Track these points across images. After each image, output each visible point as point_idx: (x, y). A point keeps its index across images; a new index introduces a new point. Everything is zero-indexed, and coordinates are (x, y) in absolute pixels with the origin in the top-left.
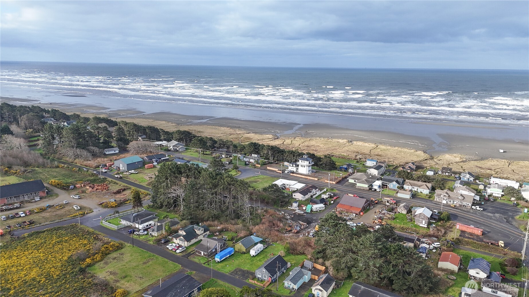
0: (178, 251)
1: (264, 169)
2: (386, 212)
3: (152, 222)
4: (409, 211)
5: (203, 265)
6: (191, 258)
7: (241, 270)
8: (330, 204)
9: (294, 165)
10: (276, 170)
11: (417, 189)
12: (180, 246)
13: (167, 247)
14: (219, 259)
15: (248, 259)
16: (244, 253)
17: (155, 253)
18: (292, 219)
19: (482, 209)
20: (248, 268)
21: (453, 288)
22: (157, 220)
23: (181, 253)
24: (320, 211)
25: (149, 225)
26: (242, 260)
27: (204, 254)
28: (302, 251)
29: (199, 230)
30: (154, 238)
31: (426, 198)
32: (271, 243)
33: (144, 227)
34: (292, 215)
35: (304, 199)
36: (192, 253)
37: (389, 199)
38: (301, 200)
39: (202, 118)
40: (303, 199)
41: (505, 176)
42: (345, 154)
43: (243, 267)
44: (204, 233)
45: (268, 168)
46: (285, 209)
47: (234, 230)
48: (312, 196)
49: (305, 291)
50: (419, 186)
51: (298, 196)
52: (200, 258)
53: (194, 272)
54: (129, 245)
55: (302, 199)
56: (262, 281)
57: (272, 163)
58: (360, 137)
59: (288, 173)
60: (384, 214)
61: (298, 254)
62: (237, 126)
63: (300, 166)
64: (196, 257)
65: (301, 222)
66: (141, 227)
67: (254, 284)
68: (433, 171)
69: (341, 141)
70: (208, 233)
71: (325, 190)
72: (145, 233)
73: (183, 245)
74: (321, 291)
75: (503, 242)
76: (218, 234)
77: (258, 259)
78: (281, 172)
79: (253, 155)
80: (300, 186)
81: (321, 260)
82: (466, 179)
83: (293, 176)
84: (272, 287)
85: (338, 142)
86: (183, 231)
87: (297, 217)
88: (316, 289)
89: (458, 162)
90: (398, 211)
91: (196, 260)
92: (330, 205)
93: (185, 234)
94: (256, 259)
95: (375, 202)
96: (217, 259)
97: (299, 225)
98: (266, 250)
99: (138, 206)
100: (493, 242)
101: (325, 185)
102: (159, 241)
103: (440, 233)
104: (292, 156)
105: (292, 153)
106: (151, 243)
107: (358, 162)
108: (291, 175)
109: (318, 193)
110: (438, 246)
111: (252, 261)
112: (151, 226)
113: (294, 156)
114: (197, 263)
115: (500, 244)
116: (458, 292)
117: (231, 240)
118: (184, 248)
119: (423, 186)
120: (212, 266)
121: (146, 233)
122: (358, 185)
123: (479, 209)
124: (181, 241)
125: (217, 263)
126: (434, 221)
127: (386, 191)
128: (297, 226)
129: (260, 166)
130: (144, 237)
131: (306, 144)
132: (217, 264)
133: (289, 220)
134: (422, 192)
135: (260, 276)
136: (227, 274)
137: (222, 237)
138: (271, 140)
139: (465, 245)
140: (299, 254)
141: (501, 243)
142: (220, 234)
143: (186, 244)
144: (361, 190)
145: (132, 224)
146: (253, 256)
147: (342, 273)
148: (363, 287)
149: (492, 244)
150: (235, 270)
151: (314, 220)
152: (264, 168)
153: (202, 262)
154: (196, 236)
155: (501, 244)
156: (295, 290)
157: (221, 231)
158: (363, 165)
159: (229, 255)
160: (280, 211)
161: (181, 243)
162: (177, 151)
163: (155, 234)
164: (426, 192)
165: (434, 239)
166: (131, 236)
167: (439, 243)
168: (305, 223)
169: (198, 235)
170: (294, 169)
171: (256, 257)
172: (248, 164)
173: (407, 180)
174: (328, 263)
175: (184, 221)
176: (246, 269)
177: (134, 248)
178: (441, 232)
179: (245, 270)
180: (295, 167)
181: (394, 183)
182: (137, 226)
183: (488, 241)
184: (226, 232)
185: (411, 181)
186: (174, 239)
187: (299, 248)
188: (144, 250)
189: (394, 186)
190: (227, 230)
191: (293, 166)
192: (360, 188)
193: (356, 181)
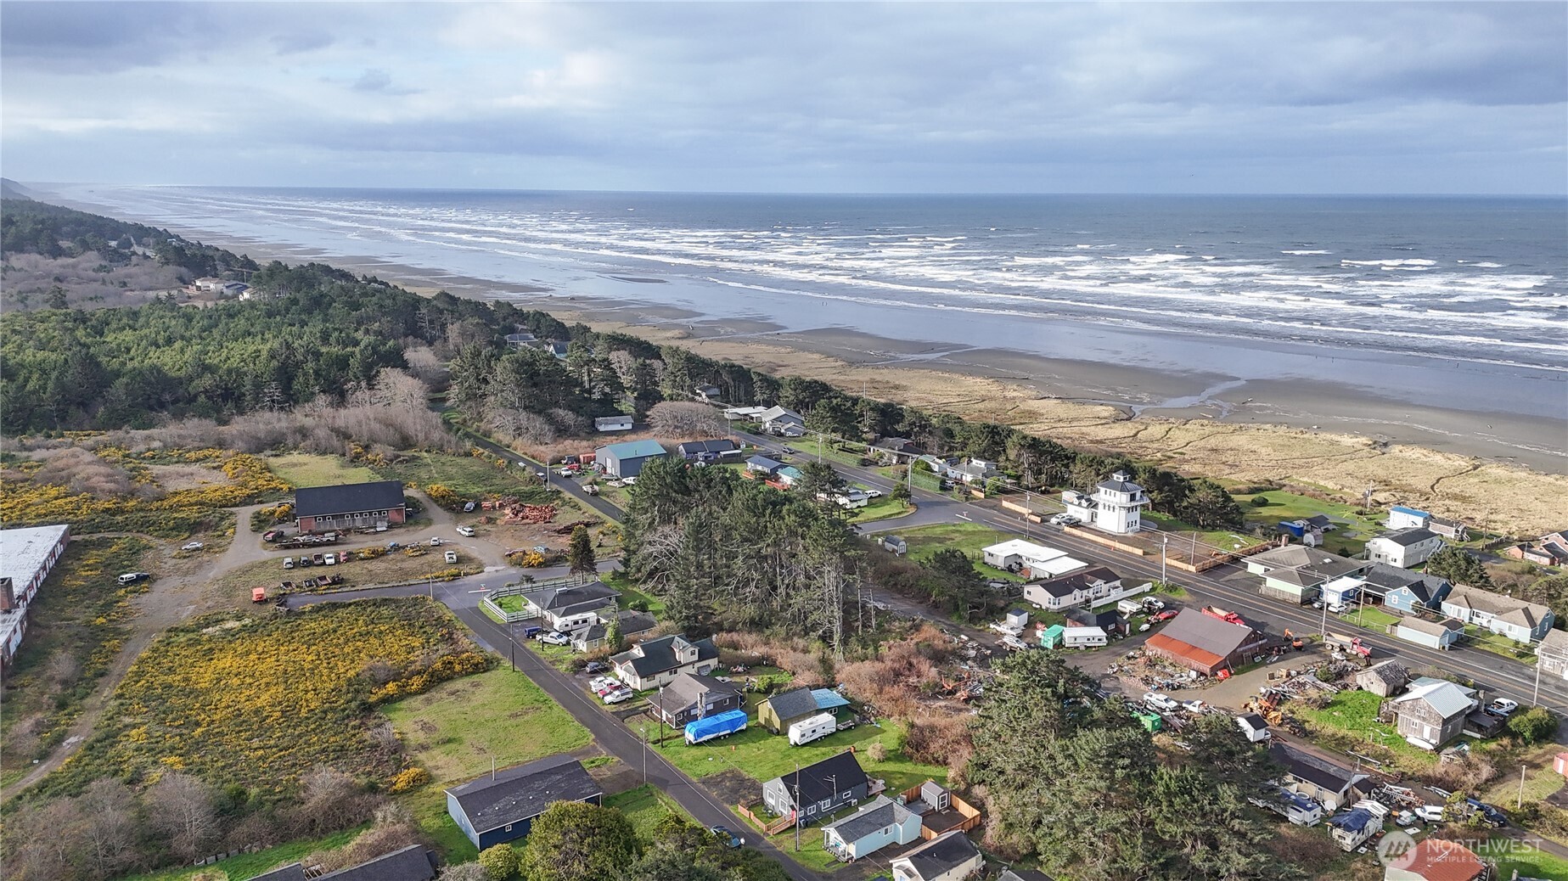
0: (608, 699)
1: (991, 507)
2: (1313, 679)
3: (592, 615)
5: (651, 746)
6: (633, 723)
7: (737, 777)
8: (1134, 631)
9: (1085, 503)
10: (1027, 511)
11: (1490, 623)
12: (620, 686)
13: (592, 683)
14: (694, 737)
16: (778, 733)
17: (553, 696)
23: (612, 706)
24: (1087, 647)
25: (580, 622)
26: (760, 750)
28: (940, 755)
29: (683, 649)
30: (575, 656)
31: (1508, 655)
32: (872, 719)
33: (567, 625)
34: (986, 649)
35: (1056, 607)
36: (641, 709)
37: (1347, 640)
38: (1047, 609)
40: (1052, 606)
42: (1330, 485)
43: (749, 768)
44: (700, 661)
45: (1005, 504)
46: (978, 627)
48: (1087, 603)
49: (880, 868)
50: (1501, 612)
51: (1039, 596)
52: (652, 727)
53: (616, 759)
54: (508, 664)
55: (1048, 606)
56: (769, 816)
59: (1059, 524)
60: (1299, 685)
61: (921, 761)
62: (1020, 374)
63: (1100, 507)
64: (645, 721)
66: (558, 622)
67: (745, 821)
69: (1347, 440)
72: (560, 640)
73: (628, 683)
74: (912, 874)
76: (740, 669)
78: (1038, 520)
79: (977, 462)
80: (1065, 567)
83: (1068, 534)
85: (1335, 443)
86: (640, 648)
90: (1359, 683)
91: (642, 729)
92: (1129, 635)
93: (642, 654)
94: (800, 755)
95: (1298, 644)
98: (841, 736)
99: (583, 569)
101: (1154, 573)
102: (581, 666)
103: (1471, 776)
106: (562, 668)
107: (1360, 513)
108: (1063, 533)
109: (1114, 595)
111: (786, 757)
112: (583, 624)
114: (638, 738)
117: (764, 693)
118: (628, 693)
119: (1512, 613)
120: (669, 753)
121: (564, 639)
124: (628, 674)
125: (683, 746)
126: (1478, 736)
128: (982, 682)
129: (982, 495)
130: (553, 650)
131: (1215, 441)
132: (682, 750)
133: (968, 661)
134: (1506, 632)
135: (771, 803)
136: (695, 780)
138: (1103, 422)
139: (1548, 833)
143: (636, 683)
144: (1269, 599)
145: (543, 612)
146: (796, 744)
150: (722, 774)
152: (993, 503)
154: (674, 666)
156: (849, 860)
157: (754, 664)
159: (729, 732)
160: (959, 634)
161: (626, 678)
162: (781, 435)
164: (1519, 633)
166: (526, 642)
167: (1439, 810)
169: (679, 665)
171: (801, 751)
172: (951, 487)
173: (1459, 588)
176: (752, 775)
177: (513, 673)
179: (748, 779)
180: (1088, 507)
181: (1405, 590)
182: (552, 619)
185: (1475, 592)
186: (617, 664)
187: (938, 744)
188: (533, 684)
189: (1401, 600)
191: (1079, 504)
192: (1272, 593)
193: (1269, 572)
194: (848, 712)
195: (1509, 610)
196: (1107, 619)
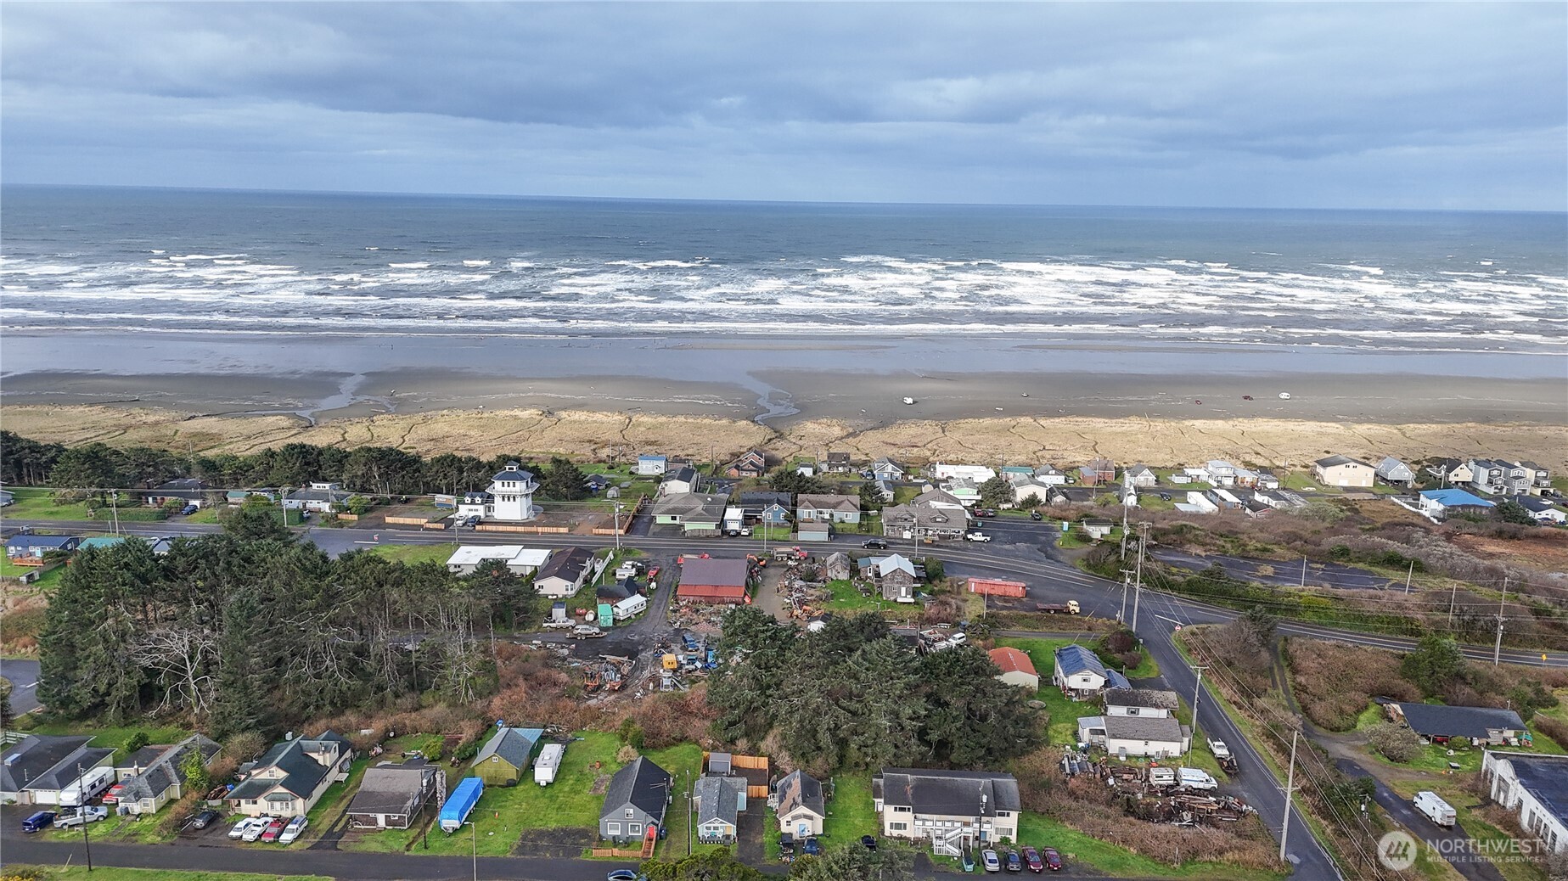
0: (286, 837)
1: (378, 526)
2: (802, 583)
3: (102, 771)
4: (854, 571)
5: (406, 853)
6: (346, 844)
7: (541, 834)
8: (651, 591)
9: (478, 500)
10: (423, 521)
11: (832, 515)
12: (281, 823)
13: (233, 834)
14: (457, 822)
15: (537, 797)
16: (511, 784)
17: (201, 869)
18: (576, 654)
19: (989, 539)
20: (557, 821)
21: (1054, 727)
22: (110, 758)
23: (299, 843)
24: (637, 614)
25: (97, 784)
26: (520, 804)
27: (388, 821)
28: (677, 734)
29: (327, 750)
30: (147, 821)
31: (863, 533)
32: (570, 735)
33: (84, 794)
34: (570, 645)
35: (573, 592)
36: (337, 829)
37: (788, 550)
38: (565, 596)
40: (570, 592)
41: (952, 457)
42: (562, 450)
43: (541, 823)
44: (340, 757)
45: (389, 520)
46: (533, 630)
47: (426, 725)
48: (587, 581)
49: (761, 833)
50: (835, 506)
51: (554, 587)
52: (381, 839)
54: (65, 869)
55: (566, 593)
56: (628, 843)
57: (388, 503)
58: (565, 398)
59: (464, 525)
60: (800, 590)
61: (668, 745)
62: (120, 396)
63: (498, 500)
64: (362, 837)
65: (609, 658)
66: (69, 796)
67: (612, 860)
68: (810, 466)
69: (525, 414)
70: (348, 754)
71: (611, 555)
72: (99, 813)
73: (287, 813)
74: (811, 818)
75: (1076, 603)
76: (379, 749)
77: (567, 789)
78: (442, 526)
79: (315, 486)
80: (537, 557)
81: (742, 744)
82: (886, 475)
83: (486, 531)
84: (668, 850)
85: (516, 418)
86: (274, 769)
87: (590, 647)
88: (795, 818)
89: (842, 438)
90: (830, 575)
91: (372, 846)
92: (650, 594)
93: (281, 774)
94: (560, 791)
95: (761, 563)
96: (449, 821)
97: (609, 667)
98: (570, 758)
100: (1057, 606)
101: (600, 543)
102: (182, 825)
103: (948, 610)
104: (454, 472)
105: (450, 462)
106: (152, 838)
107: (611, 468)
108: (479, 531)
109: (600, 568)
110: (962, 640)
111: (552, 799)
112: (104, 785)
113: (461, 471)
114: (384, 854)
115: (1071, 608)
116: (1068, 733)
117: (440, 759)
118: (302, 822)
119: (843, 505)
120: (439, 848)
121: (102, 811)
122: (689, 526)
123: (983, 539)
124: (277, 805)
125: (450, 834)
126: (919, 585)
127: (765, 533)
128: (607, 670)
129: (355, 517)
130: (102, 828)
131: (422, 431)
132: (452, 838)
133: (570, 659)
134: (845, 519)
135: (618, 833)
136: (508, 855)
137: (404, 756)
138: (298, 430)
139: (1008, 627)
140: (674, 745)
141: (1074, 606)
142: (387, 750)
143: (300, 806)
144: (702, 538)
145: (12, 796)
146: (547, 784)
147: (819, 761)
148: (910, 777)
149: (1056, 611)
150: (524, 838)
151: (639, 643)
152: (375, 522)
153: (397, 845)
154: (321, 772)
155: (1074, 608)
156: (734, 839)
157: (384, 739)
158: (631, 473)
159: (474, 803)
160: (529, 642)
161: (279, 809)
163: (151, 805)
164: (853, 517)
165: (944, 626)
166: (49, 836)
167: (962, 635)
168: (624, 656)
169: (326, 770)
170: (480, 511)
171: (556, 786)
172: (308, 518)
173: (800, 496)
174: (769, 743)
176: (553, 825)
177: (95, 873)
178: (950, 606)
179: (554, 830)
180: (482, 503)
181: (776, 507)
182: (44, 797)
183: (1046, 606)
184: (401, 740)
185: (812, 497)
186: (243, 801)
187: (667, 726)
188: (148, 870)
189: (776, 514)
190: (400, 732)
191: (473, 503)
192: (696, 534)
193: (678, 518)
194: (544, 739)
195: (839, 503)
196: (632, 587)
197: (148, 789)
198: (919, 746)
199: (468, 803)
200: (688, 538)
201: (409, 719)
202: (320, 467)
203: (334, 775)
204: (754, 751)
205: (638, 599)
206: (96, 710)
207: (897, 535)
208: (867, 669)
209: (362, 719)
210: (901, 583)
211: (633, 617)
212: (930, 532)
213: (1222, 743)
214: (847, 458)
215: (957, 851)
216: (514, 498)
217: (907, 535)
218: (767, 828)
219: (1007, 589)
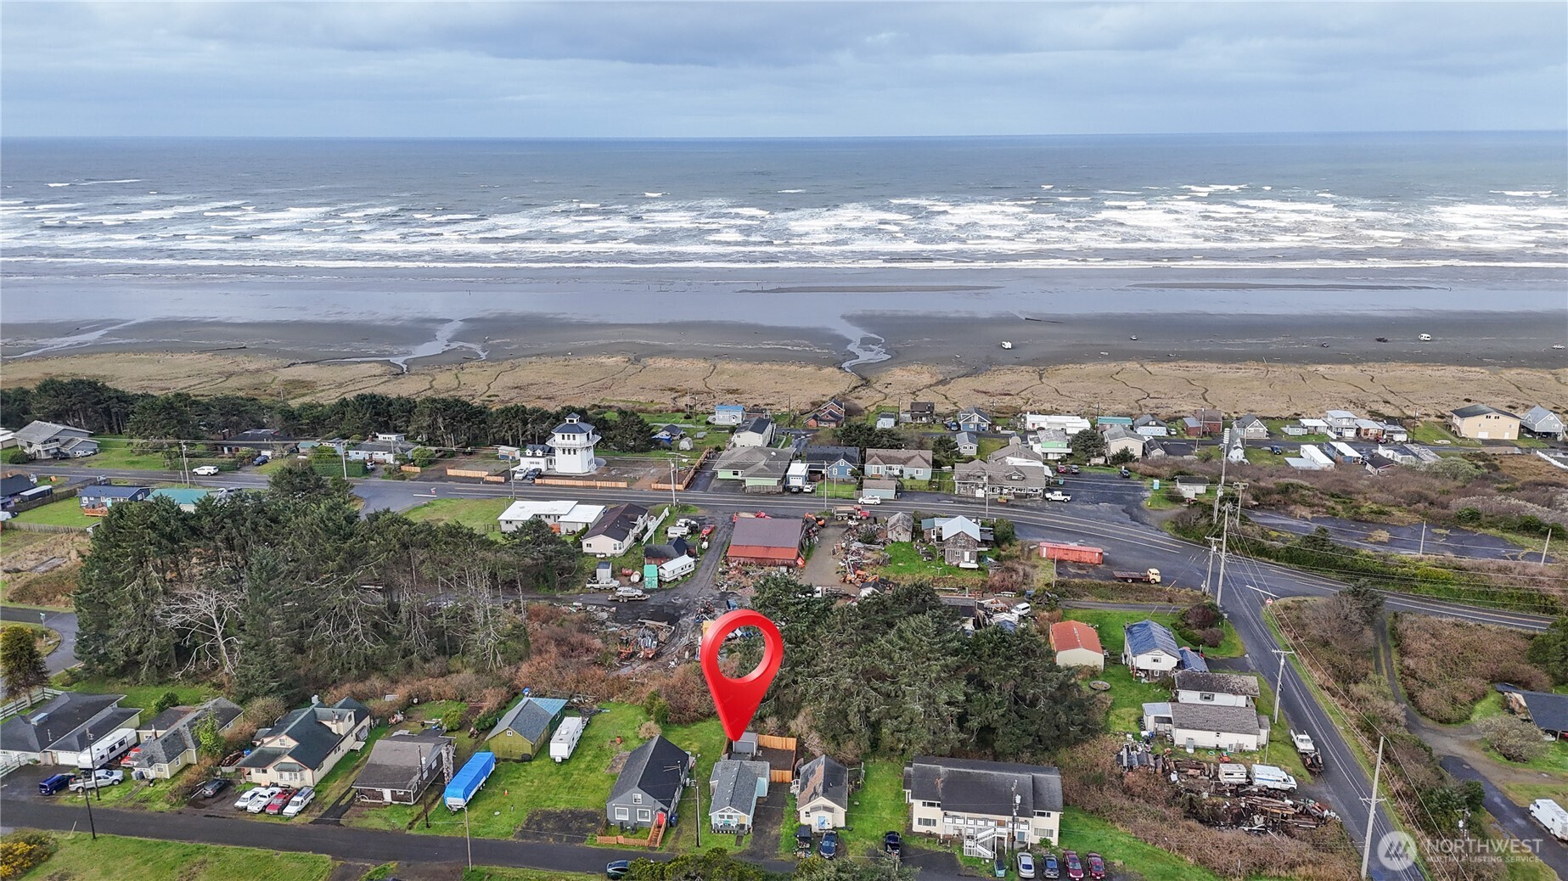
0: (290, 810)
1: (440, 479)
2: (860, 545)
3: (125, 733)
4: (917, 533)
5: (408, 832)
6: (351, 820)
7: (548, 816)
8: (702, 551)
9: (539, 453)
10: (483, 474)
11: (901, 471)
12: (288, 793)
13: (239, 804)
14: (462, 800)
15: (551, 774)
16: (527, 759)
17: (202, 841)
18: (615, 618)
19: (1069, 498)
20: (568, 802)
21: (1117, 712)
22: (135, 720)
23: (303, 816)
24: (683, 576)
25: (117, 746)
26: (532, 782)
27: (394, 796)
28: (704, 709)
29: (341, 718)
30: (160, 787)
31: (933, 491)
32: (595, 707)
33: (102, 757)
34: (610, 607)
35: (622, 551)
36: (343, 802)
37: (850, 509)
38: (613, 556)
39: (75, 328)
40: (618, 551)
41: (1047, 406)
42: (642, 399)
43: (548, 803)
44: (356, 725)
45: (450, 472)
46: (577, 591)
47: (450, 692)
48: (638, 539)
49: (778, 823)
50: (905, 462)
51: (602, 545)
52: (385, 814)
53: (393, 865)
54: (71, 835)
55: (614, 552)
56: (636, 829)
57: (453, 454)
58: (654, 345)
59: (524, 478)
60: (857, 553)
61: (694, 721)
62: (230, 343)
63: (558, 453)
64: (366, 812)
65: (648, 623)
66: (84, 759)
67: (616, 848)
68: (892, 417)
70: (366, 722)
71: (666, 512)
72: (114, 777)
73: (296, 784)
74: (830, 810)
75: (1157, 571)
76: (399, 717)
77: (583, 766)
78: (502, 479)
79: (381, 437)
80: (590, 513)
81: (772, 722)
82: (972, 426)
83: (545, 485)
84: (677, 839)
85: (601, 365)
86: (284, 737)
87: (630, 610)
88: (814, 809)
89: (931, 385)
91: (375, 822)
92: (701, 554)
93: (292, 744)
94: (576, 768)
95: (820, 523)
96: (454, 800)
97: (647, 632)
98: (591, 732)
99: (29, 685)
100: (1136, 575)
101: (656, 499)
102: (192, 793)
103: (1014, 577)
104: (520, 423)
105: (517, 414)
106: (161, 806)
107: (688, 417)
108: (538, 485)
109: (653, 525)
110: (1026, 611)
111: (566, 777)
112: (125, 747)
113: (525, 423)
114: (386, 832)
115: (1151, 577)
116: (1132, 719)
117: (459, 729)
118: (309, 794)
119: (914, 461)
120: (441, 828)
121: (118, 775)
123: (1063, 498)
124: (286, 775)
125: (455, 813)
126: (986, 549)
127: (826, 490)
128: (644, 637)
129: (418, 469)
130: (115, 793)
131: (508, 379)
132: (457, 817)
133: (608, 623)
134: (915, 475)
135: (625, 818)
136: (511, 838)
137: (423, 725)
138: (385, 379)
139: (1079, 596)
140: (700, 720)
141: (1154, 574)
142: (408, 718)
143: (309, 777)
144: (763, 495)
145: (37, 756)
146: (563, 759)
147: (851, 744)
148: (942, 769)
149: (1134, 580)
150: (530, 820)
151: (682, 607)
152: (437, 474)
153: (400, 822)
154: (334, 741)
155: (1155, 577)
156: (749, 829)
157: (407, 707)
158: (708, 423)
159: (484, 779)
160: (569, 603)
161: (287, 779)
162: (66, 457)
163: (164, 770)
164: (924, 474)
165: (1007, 594)
166: (64, 800)
167: (1026, 605)
168: (663, 621)
169: (341, 738)
170: (542, 464)
171: (573, 763)
172: (373, 469)
173: (869, 451)
174: (799, 724)
175: (259, 703)
176: (562, 806)
177: (100, 842)
178: (1017, 573)
179: (562, 812)
180: (543, 457)
181: (842, 462)
182: (65, 758)
183: (1124, 575)
184: (424, 707)
185: (881, 452)
186: (253, 770)
187: (694, 701)
188: (149, 840)
189: (842, 470)
190: (424, 698)
191: (534, 455)
192: (757, 490)
193: (740, 473)
194: (568, 710)
195: (910, 459)
196: (681, 546)
197: (162, 755)
198: (957, 733)
199: (477, 780)
200: (748, 494)
201: (433, 685)
202: (390, 418)
203: (349, 744)
204: (784, 731)
205: (685, 560)
206: (129, 668)
207: (970, 493)
208: (902, 649)
209: (387, 684)
210: (964, 547)
211: (680, 578)
212: (1005, 491)
213: (1307, 737)
214: (931, 408)
215: (989, 853)
216: (575, 451)
217: (980, 493)
218: (786, 818)
219: (1082, 555)
